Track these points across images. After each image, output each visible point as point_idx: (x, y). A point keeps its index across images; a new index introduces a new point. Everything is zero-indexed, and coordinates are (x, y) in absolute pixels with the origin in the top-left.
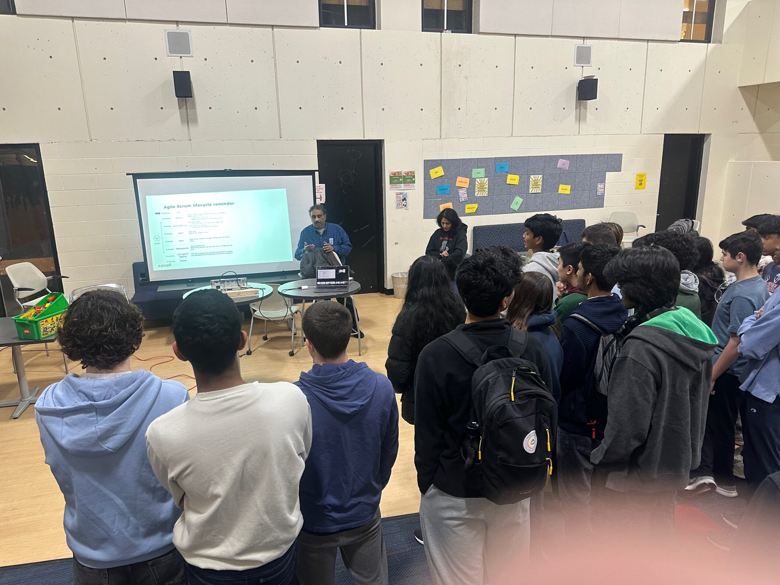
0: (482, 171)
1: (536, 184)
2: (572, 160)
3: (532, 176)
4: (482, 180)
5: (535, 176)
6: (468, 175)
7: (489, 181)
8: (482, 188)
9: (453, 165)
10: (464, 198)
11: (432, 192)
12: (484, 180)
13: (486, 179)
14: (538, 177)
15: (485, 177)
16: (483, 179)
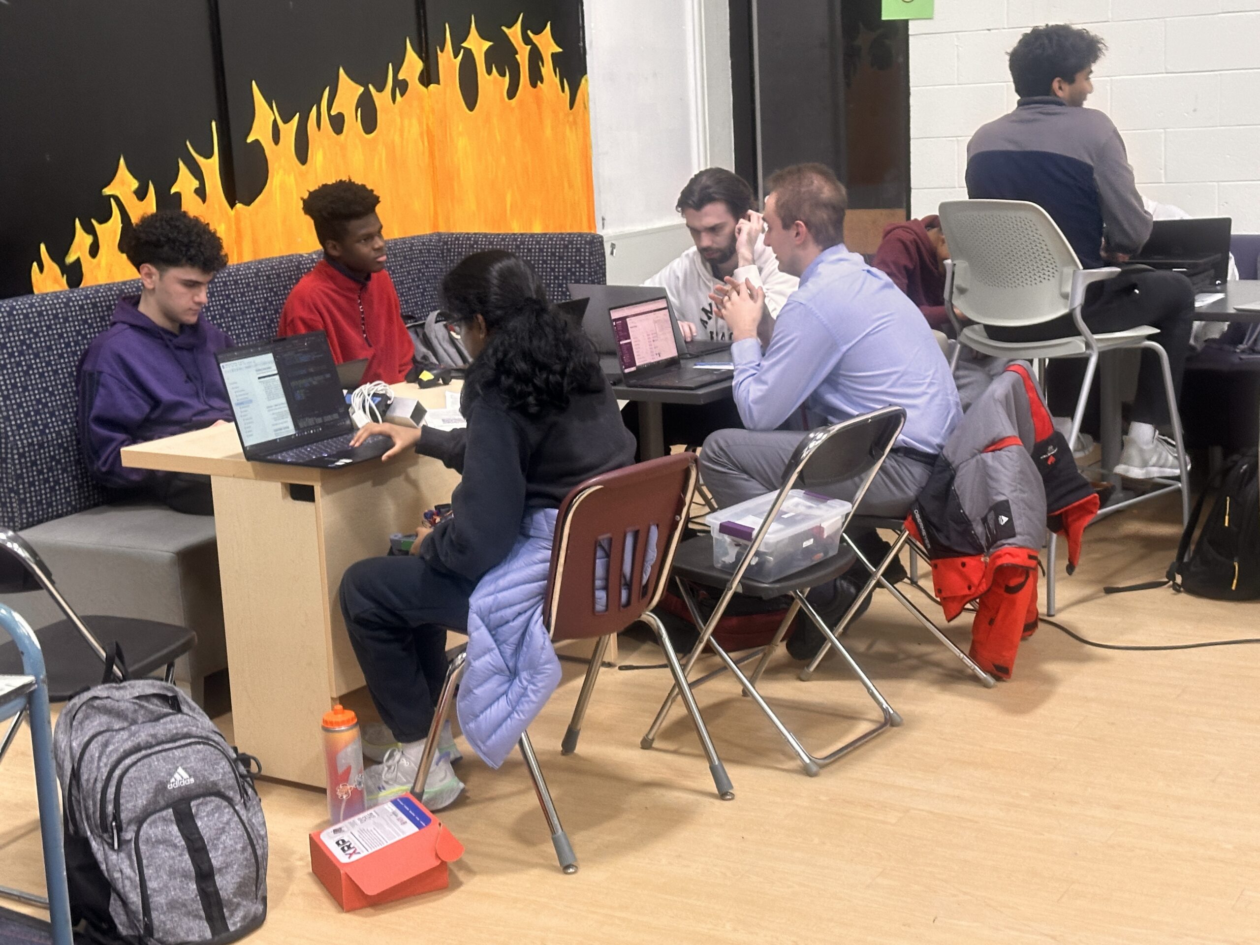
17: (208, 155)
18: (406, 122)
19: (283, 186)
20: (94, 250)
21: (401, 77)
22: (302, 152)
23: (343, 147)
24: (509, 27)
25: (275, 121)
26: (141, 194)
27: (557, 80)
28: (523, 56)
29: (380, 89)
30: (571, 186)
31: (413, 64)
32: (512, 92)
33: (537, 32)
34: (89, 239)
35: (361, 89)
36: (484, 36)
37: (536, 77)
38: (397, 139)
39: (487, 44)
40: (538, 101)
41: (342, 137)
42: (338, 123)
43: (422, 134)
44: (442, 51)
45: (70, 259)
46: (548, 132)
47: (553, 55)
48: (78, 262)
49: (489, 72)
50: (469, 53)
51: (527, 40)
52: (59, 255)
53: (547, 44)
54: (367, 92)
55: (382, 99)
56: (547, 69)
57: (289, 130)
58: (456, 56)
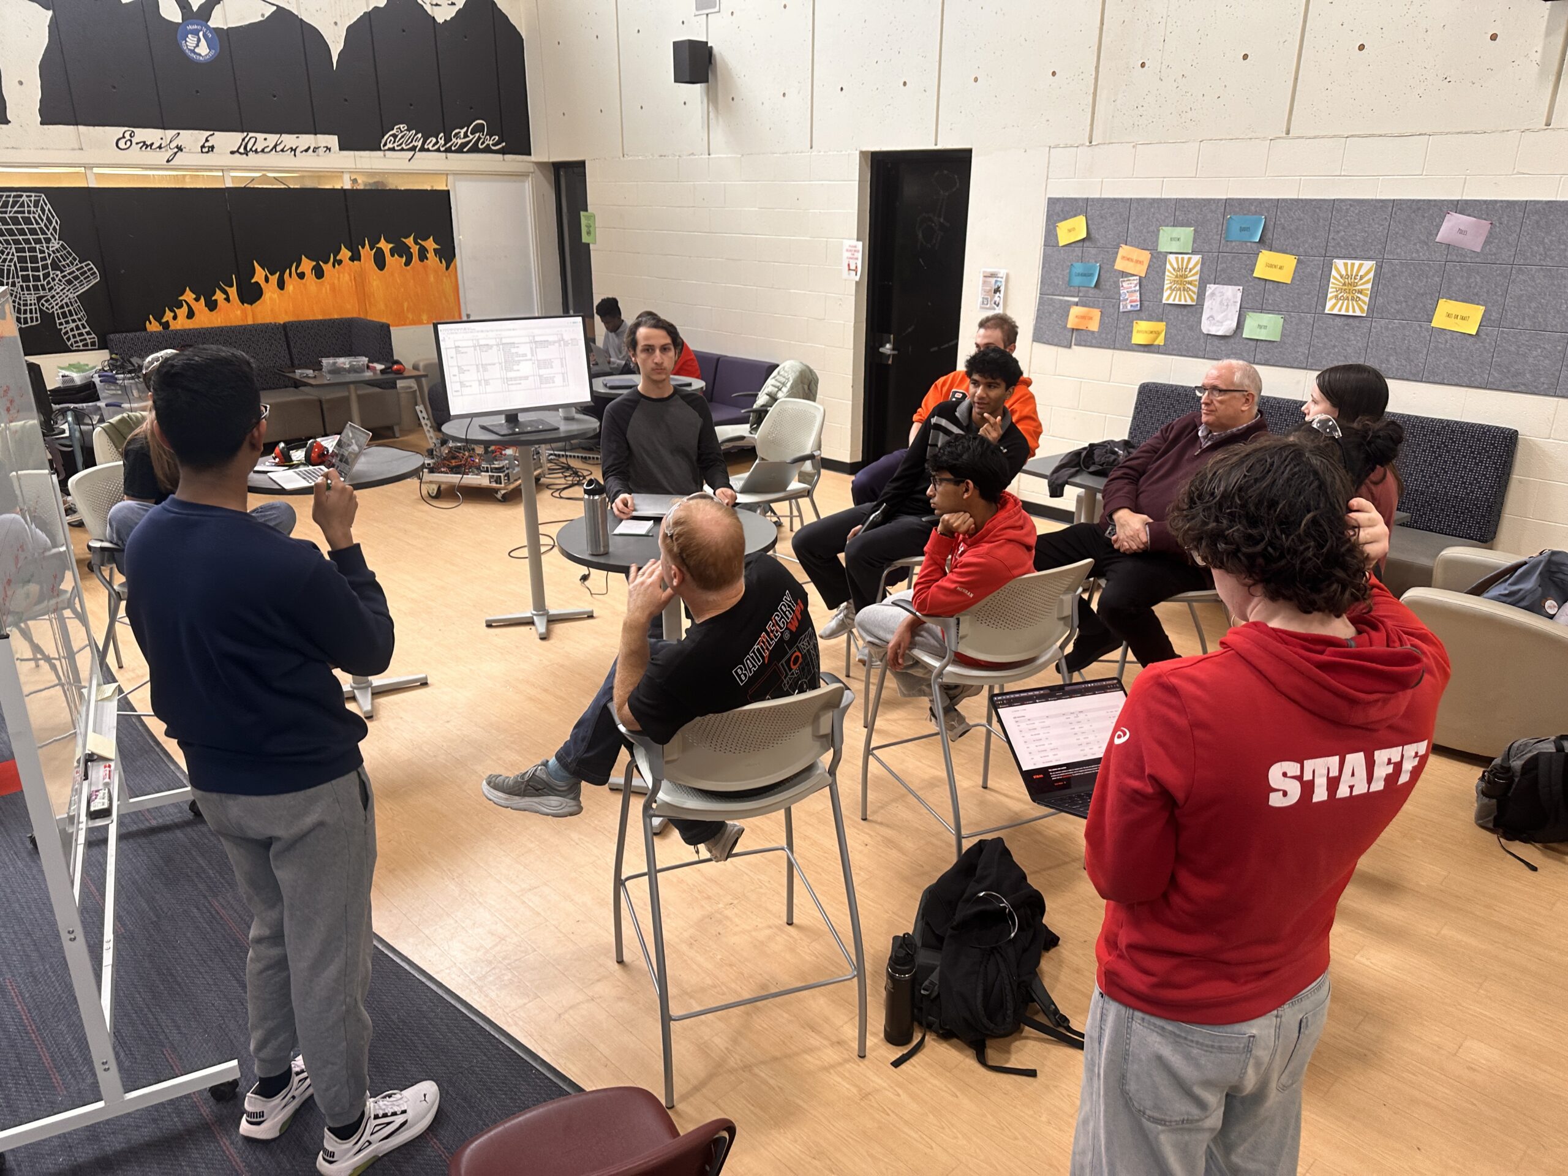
0: (1186, 234)
1: (1349, 287)
2: (1505, 220)
3: (1339, 263)
4: (1183, 259)
5: (1349, 262)
6: (1148, 243)
7: (1203, 264)
8: (1181, 279)
9: (1112, 214)
10: (1131, 302)
11: (1058, 278)
12: (1189, 259)
13: (1196, 258)
14: (1361, 266)
15: (1194, 252)
16: (1186, 257)
17: (231, 286)
18: (341, 275)
19: (271, 299)
20: (175, 318)
21: (338, 258)
22: (281, 285)
23: (305, 285)
24: (406, 238)
25: (266, 276)
26: (197, 299)
27: (438, 259)
28: (415, 249)
29: (326, 262)
30: (447, 301)
31: (345, 254)
32: (407, 263)
33: (425, 239)
34: (172, 314)
35: (314, 263)
36: (388, 241)
37: (423, 256)
38: (336, 282)
39: (391, 246)
40: (425, 268)
41: (304, 280)
42: (301, 276)
43: (351, 280)
44: (363, 247)
45: (164, 320)
46: (432, 279)
47: (435, 250)
48: (167, 322)
49: (393, 255)
50: (380, 249)
51: (416, 243)
52: (158, 319)
53: (430, 244)
54: (318, 264)
55: (327, 268)
56: (431, 255)
57: (274, 278)
58: (371, 249)
